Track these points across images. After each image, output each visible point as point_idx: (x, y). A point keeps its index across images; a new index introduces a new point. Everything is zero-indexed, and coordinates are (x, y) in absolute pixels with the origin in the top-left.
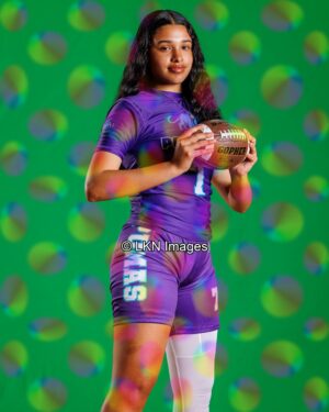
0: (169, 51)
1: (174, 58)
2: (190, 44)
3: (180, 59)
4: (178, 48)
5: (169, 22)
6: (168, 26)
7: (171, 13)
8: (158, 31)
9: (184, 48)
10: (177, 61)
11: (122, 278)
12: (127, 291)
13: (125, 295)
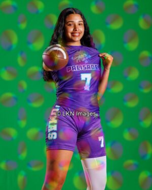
0: (72, 26)
1: (75, 29)
2: (82, 23)
3: (77, 30)
4: (77, 24)
5: (73, 13)
6: (72, 15)
7: (73, 9)
8: (67, 17)
9: (79, 24)
10: (76, 31)
11: (48, 129)
12: (49, 135)
13: (49, 137)
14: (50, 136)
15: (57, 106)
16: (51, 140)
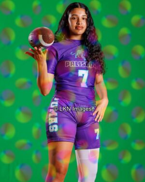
4: (80, 18)
12: (50, 127)
13: (50, 129)
14: (52, 129)
15: (55, 99)
16: (52, 133)
